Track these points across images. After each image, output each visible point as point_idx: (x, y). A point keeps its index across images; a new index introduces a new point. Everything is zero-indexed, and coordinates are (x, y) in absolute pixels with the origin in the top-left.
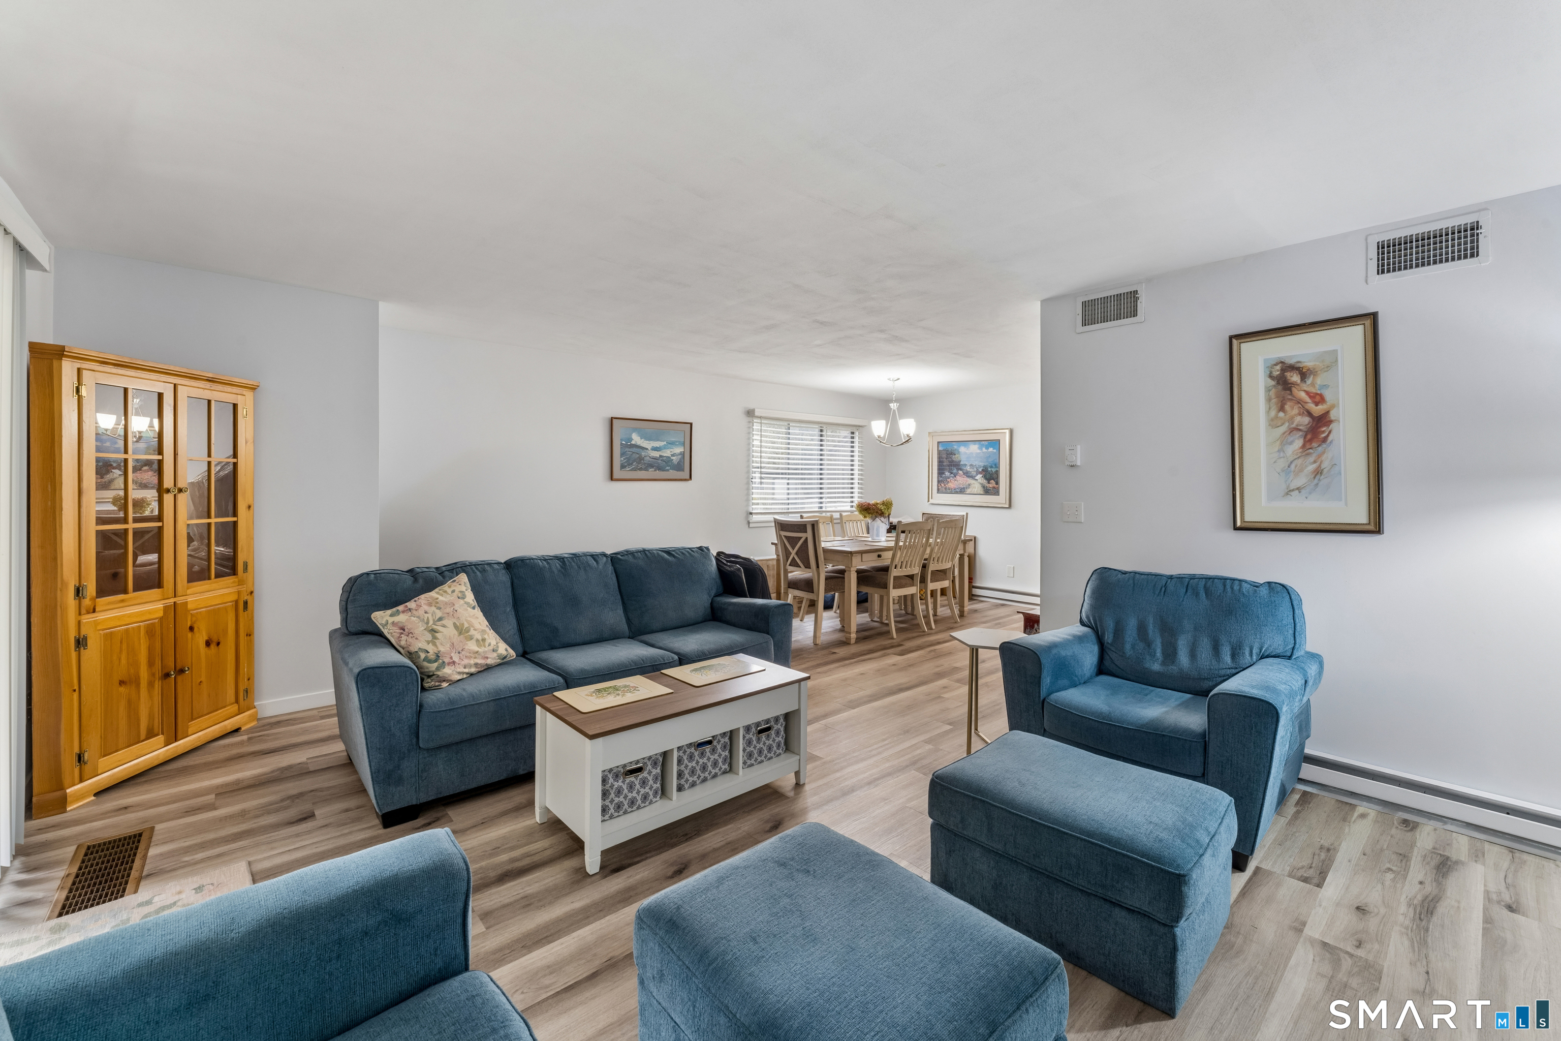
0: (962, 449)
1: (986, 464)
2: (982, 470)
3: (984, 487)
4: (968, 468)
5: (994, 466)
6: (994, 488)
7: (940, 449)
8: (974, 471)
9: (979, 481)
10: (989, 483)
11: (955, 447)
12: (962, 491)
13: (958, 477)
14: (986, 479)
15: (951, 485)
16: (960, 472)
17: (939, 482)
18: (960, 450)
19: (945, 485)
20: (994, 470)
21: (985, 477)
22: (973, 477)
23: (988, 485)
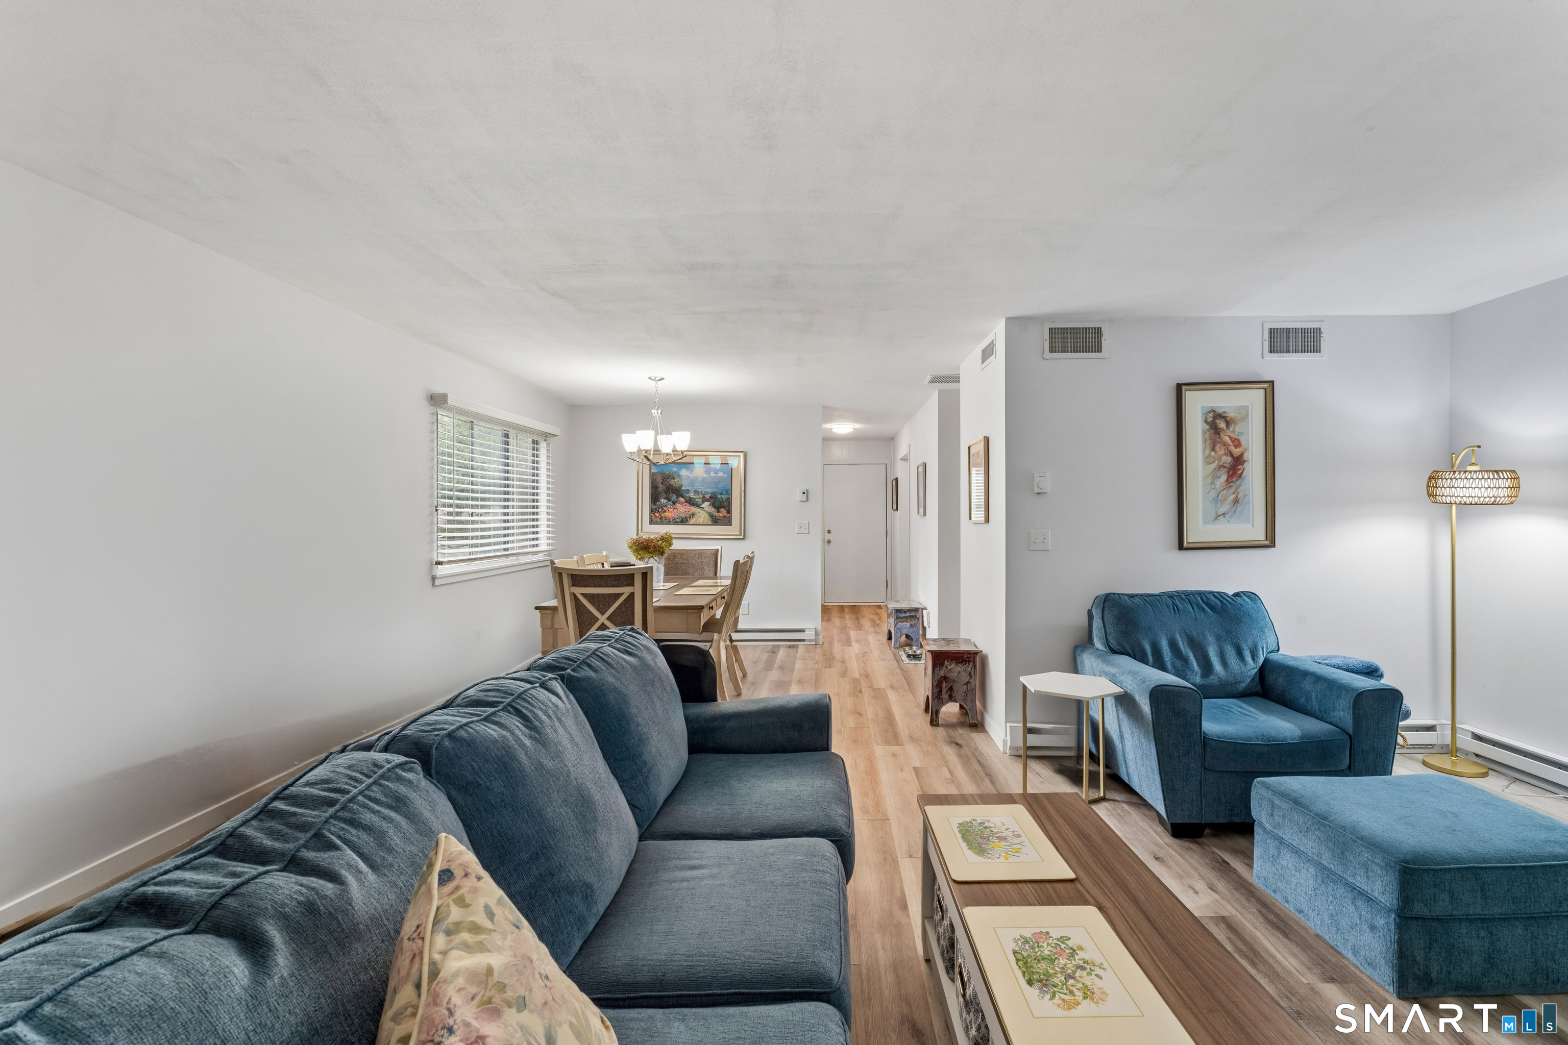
0: (684, 472)
1: (714, 490)
2: (710, 497)
3: (711, 516)
4: (692, 495)
5: (725, 493)
6: (725, 517)
7: (654, 471)
8: (700, 498)
9: (705, 509)
10: (718, 512)
11: (675, 469)
12: (684, 521)
13: (678, 505)
14: (715, 507)
15: (668, 514)
16: (682, 499)
17: (652, 511)
18: (681, 474)
19: (660, 515)
20: (724, 497)
21: (713, 505)
22: (698, 506)
23: (717, 514)
